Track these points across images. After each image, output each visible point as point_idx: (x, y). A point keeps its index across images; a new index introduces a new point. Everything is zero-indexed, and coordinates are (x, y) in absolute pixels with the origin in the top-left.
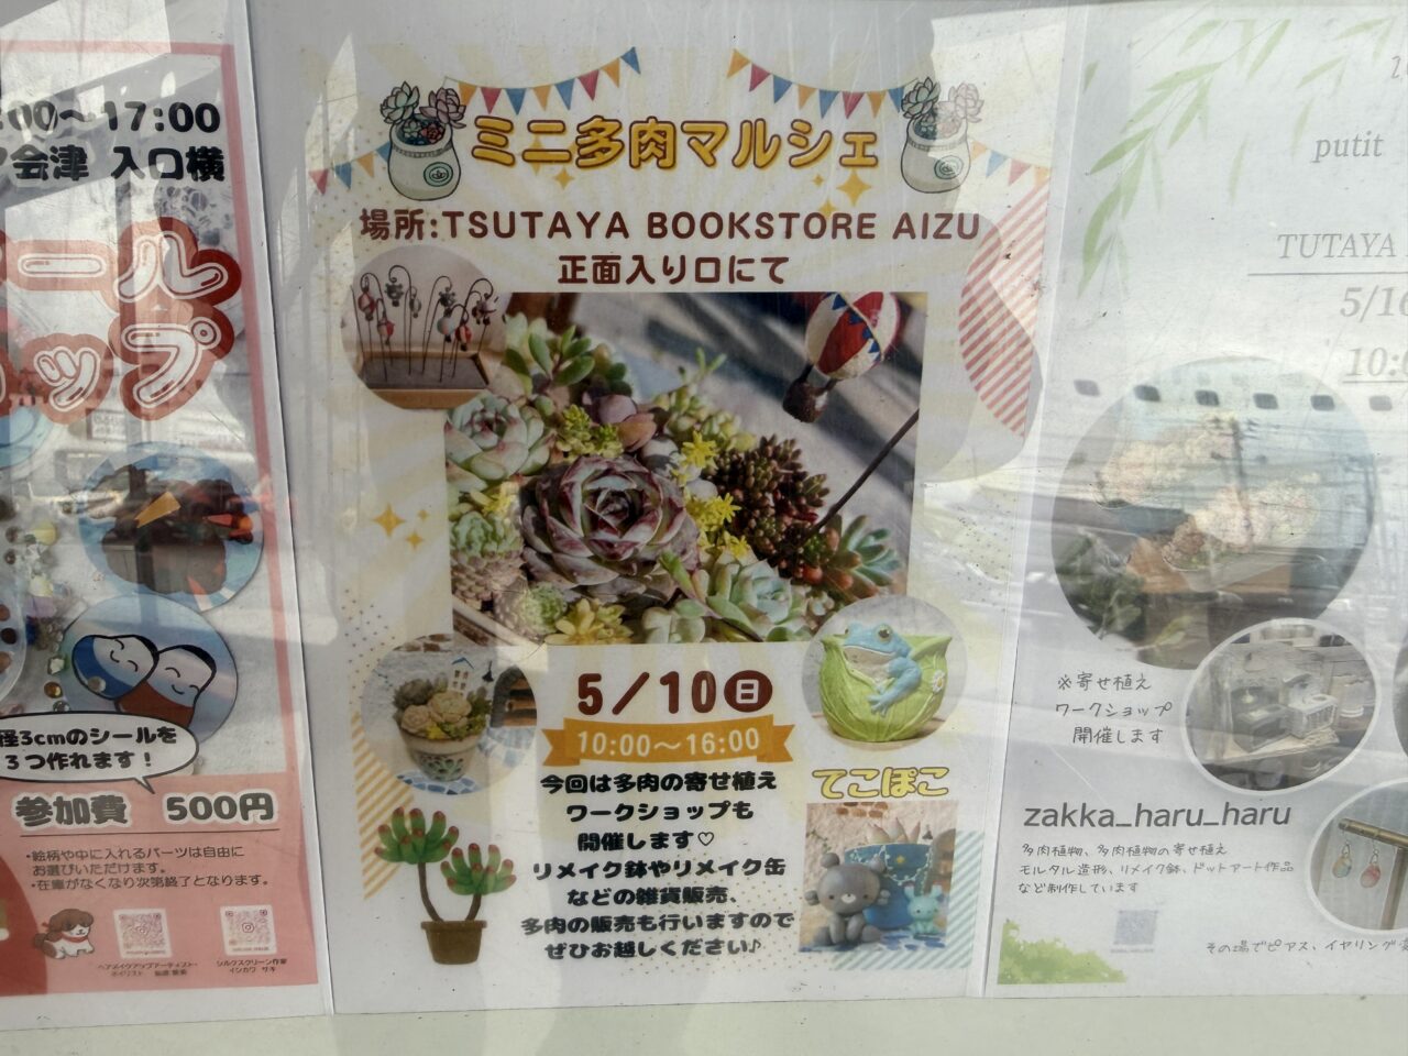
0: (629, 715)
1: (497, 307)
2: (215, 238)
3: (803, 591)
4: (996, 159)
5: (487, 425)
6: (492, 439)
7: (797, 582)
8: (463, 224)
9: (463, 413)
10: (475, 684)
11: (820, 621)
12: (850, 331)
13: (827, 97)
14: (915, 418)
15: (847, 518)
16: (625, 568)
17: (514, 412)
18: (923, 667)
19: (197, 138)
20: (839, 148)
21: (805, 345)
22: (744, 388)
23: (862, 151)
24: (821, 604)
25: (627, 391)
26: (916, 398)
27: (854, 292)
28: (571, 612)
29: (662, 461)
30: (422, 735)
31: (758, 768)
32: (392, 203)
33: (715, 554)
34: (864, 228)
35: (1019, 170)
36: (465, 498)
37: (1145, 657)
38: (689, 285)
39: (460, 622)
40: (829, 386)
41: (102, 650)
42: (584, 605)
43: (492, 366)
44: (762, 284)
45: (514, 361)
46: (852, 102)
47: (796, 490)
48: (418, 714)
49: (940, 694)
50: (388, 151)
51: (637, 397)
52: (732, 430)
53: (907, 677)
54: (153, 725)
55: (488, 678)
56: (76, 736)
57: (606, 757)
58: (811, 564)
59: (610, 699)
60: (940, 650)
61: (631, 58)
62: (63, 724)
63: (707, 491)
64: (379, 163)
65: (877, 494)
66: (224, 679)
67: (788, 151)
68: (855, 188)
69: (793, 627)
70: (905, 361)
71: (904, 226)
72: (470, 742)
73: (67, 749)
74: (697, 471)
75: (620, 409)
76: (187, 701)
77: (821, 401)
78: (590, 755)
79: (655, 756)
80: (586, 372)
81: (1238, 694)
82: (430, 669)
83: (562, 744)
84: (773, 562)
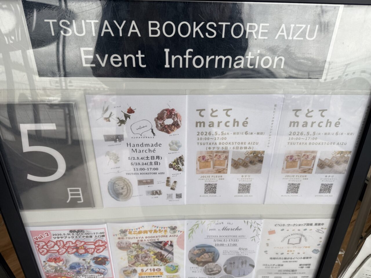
0: (147, 272)
1: (131, 244)
2: (104, 241)
3: (163, 262)
4: (179, 231)
5: (131, 252)
6: (131, 253)
7: (162, 262)
8: (128, 238)
9: (128, 251)
10: (131, 270)
11: (165, 264)
12: (166, 244)
13: (162, 228)
14: (173, 250)
15: (167, 257)
16: (145, 261)
17: (133, 251)
18: (176, 268)
19: (102, 234)
20: (163, 231)
21: (162, 245)
22: (156, 248)
23: (166, 231)
24: (165, 263)
25: (144, 249)
26: (173, 248)
27: (166, 241)
28: (140, 265)
29: (148, 254)
30: (126, 274)
31: (160, 275)
32: (121, 237)
33: (154, 260)
34: (167, 236)
35: (181, 232)
36: (129, 257)
37: (198, 266)
38: (150, 241)
39: (129, 266)
40: (164, 248)
41: (94, 269)
42: (141, 264)
43: (131, 248)
44: (157, 241)
45: (133, 247)
46: (164, 228)
47: (161, 255)
48: (125, 272)
49: (178, 270)
50: (120, 234)
51: (145, 249)
52: (155, 251)
53: (174, 268)
54: (99, 274)
55: (132, 269)
56: (92, 275)
57: (144, 275)
58: (164, 260)
59: (144, 271)
60: (178, 266)
61: (143, 226)
62: (91, 275)
63: (153, 255)
64: (119, 235)
65: (170, 255)
66: (106, 271)
67: (158, 232)
68: (165, 234)
69: (162, 265)
70: (171, 245)
71: (170, 236)
72: (131, 274)
73: (91, 276)
74: (152, 254)
75: (144, 250)
76: (103, 273)
77: (164, 249)
78: (143, 275)
79: (149, 275)
80: (140, 247)
81: (208, 269)
82: (126, 269)
83: (140, 274)
84: (160, 260)
